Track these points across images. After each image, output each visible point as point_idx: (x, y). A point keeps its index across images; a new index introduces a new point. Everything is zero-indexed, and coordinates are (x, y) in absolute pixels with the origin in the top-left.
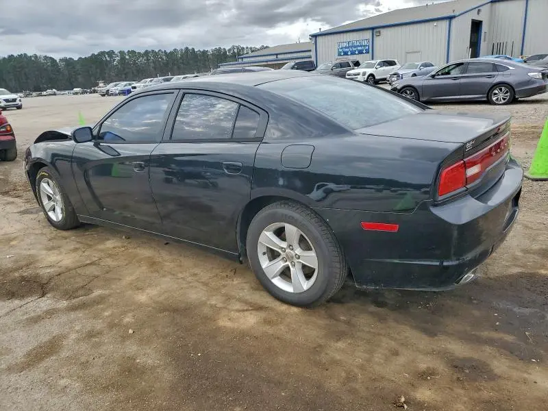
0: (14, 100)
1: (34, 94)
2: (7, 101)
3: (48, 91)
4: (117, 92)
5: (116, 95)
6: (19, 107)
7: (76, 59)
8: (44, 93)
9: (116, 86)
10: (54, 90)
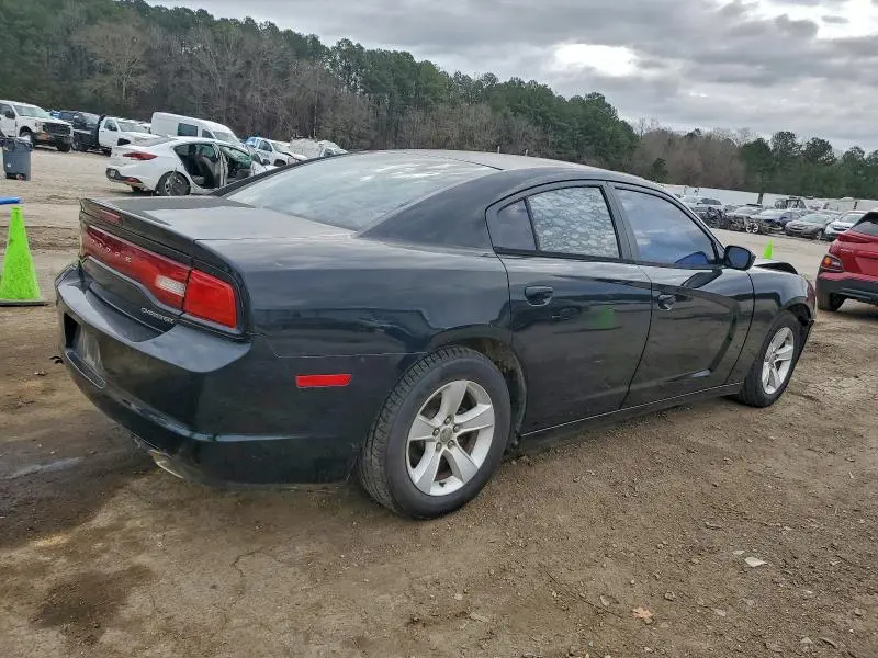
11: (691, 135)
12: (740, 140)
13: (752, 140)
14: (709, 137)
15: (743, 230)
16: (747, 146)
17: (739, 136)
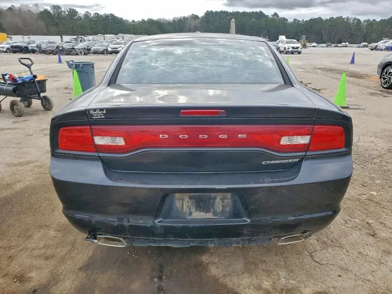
0: (298, 48)
1: (333, 45)
2: (293, 48)
3: (343, 43)
4: (384, 48)
5: (382, 50)
6: (299, 53)
7: (378, 20)
8: (339, 45)
9: (385, 42)
10: (347, 43)
11: (10, 9)
12: (35, 11)
13: (42, 10)
14: (20, 9)
15: (77, 54)
16: (41, 13)
17: (35, 8)
